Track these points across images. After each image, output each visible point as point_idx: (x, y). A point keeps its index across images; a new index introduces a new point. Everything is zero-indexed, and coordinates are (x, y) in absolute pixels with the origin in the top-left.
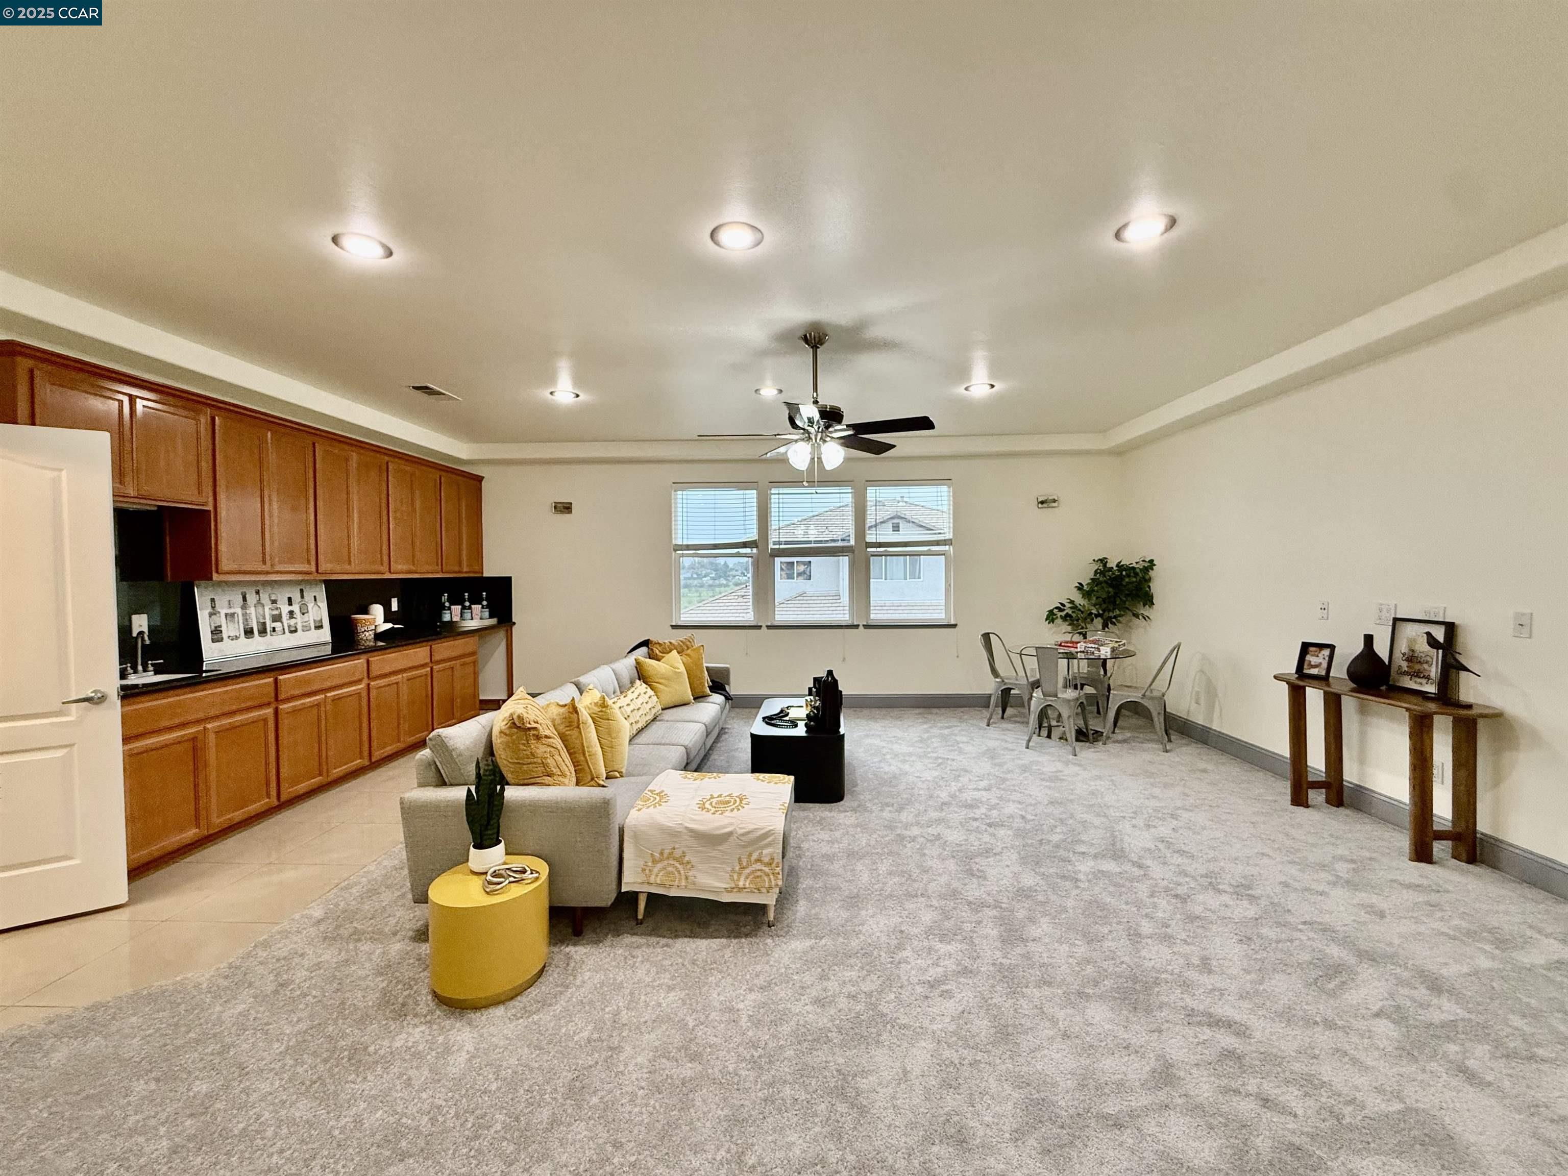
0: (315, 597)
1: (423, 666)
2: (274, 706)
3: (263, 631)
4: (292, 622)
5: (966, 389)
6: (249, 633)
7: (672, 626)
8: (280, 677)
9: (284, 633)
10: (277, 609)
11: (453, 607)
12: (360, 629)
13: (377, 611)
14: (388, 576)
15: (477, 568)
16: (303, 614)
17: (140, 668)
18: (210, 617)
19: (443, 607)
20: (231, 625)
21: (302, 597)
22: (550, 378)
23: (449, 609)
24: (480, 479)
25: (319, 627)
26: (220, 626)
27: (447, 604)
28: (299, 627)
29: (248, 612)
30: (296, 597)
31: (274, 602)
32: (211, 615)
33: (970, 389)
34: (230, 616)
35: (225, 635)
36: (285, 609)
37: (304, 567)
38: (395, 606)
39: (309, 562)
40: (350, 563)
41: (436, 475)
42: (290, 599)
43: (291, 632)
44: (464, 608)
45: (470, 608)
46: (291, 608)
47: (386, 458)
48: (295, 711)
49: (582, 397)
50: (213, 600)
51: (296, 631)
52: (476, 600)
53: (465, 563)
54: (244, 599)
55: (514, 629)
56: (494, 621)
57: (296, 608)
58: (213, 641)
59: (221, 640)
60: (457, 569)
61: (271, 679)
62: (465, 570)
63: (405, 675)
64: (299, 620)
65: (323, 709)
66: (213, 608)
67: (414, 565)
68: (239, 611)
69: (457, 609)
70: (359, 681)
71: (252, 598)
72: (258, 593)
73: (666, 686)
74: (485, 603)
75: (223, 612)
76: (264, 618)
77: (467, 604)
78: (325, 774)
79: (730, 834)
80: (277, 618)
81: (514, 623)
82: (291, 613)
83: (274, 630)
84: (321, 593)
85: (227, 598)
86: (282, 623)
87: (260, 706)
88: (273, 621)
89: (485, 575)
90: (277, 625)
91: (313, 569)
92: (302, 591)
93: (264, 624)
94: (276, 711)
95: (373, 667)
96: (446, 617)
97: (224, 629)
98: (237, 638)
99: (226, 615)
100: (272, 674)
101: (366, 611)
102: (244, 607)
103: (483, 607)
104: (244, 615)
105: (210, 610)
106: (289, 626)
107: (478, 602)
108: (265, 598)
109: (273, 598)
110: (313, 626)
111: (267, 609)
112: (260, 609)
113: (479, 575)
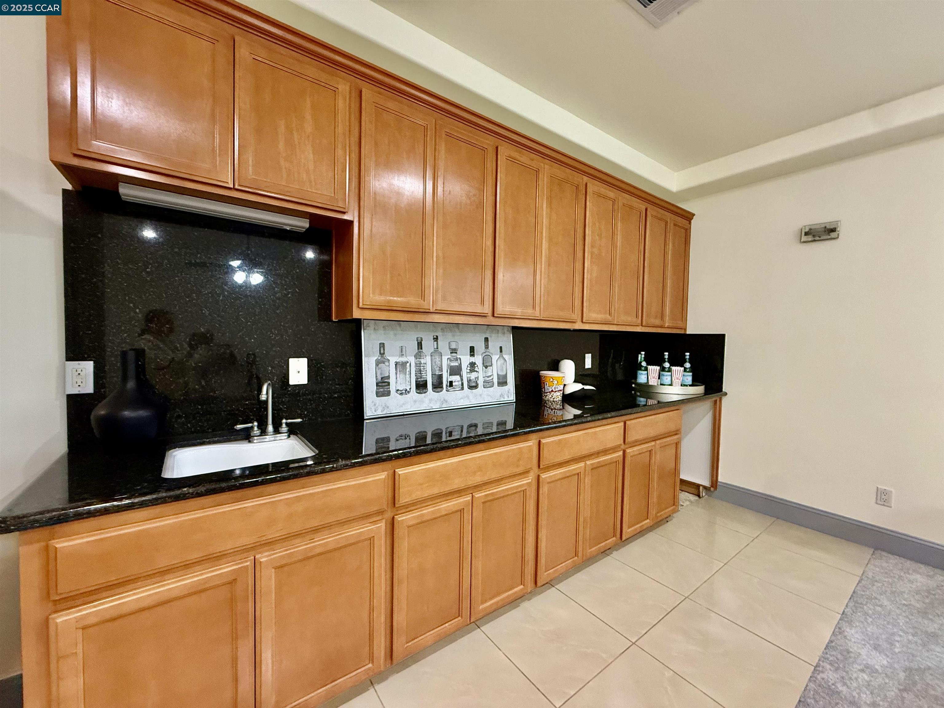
0: (501, 348)
1: (613, 450)
2: (389, 515)
3: (438, 386)
4: (473, 376)
6: (421, 386)
8: (400, 471)
9: (462, 389)
10: (456, 359)
11: (650, 367)
12: (548, 388)
13: (568, 368)
14: (578, 326)
15: (680, 324)
16: (486, 367)
17: (270, 428)
18: (377, 365)
19: (639, 367)
20: (401, 376)
21: (487, 347)
23: (646, 369)
24: (688, 217)
25: (503, 382)
26: (388, 377)
27: (644, 364)
28: (481, 382)
29: (423, 361)
30: (480, 347)
31: (454, 351)
32: (378, 363)
34: (401, 366)
35: (393, 388)
36: (466, 360)
37: (479, 309)
38: (588, 364)
39: (482, 302)
40: (534, 307)
41: (642, 206)
42: (472, 349)
43: (471, 387)
44: (663, 369)
45: (670, 370)
46: (472, 359)
47: (585, 179)
48: (423, 523)
50: (382, 345)
51: (476, 387)
52: (677, 361)
53: (667, 319)
54: (420, 345)
55: (725, 400)
56: (700, 389)
57: (478, 360)
58: (378, 394)
59: (388, 394)
60: (658, 322)
61: (382, 476)
62: (667, 325)
63: (588, 462)
64: (480, 375)
65: (467, 516)
66: (382, 354)
67: (610, 314)
68: (412, 360)
69: (654, 369)
70: (526, 473)
71: (428, 345)
72: (436, 339)
74: (688, 365)
75: (393, 360)
76: (441, 369)
77: (667, 365)
78: (466, 613)
80: (456, 371)
81: (726, 394)
82: (472, 365)
83: (451, 384)
84: (508, 344)
85: (399, 344)
86: (461, 377)
87: (366, 517)
88: (451, 374)
89: (688, 332)
90: (455, 379)
91: (492, 312)
92: (486, 340)
93: (440, 377)
94: (392, 524)
95: (545, 453)
96: (642, 378)
97: (392, 381)
98: (407, 392)
99: (396, 364)
100: (388, 465)
101: (555, 367)
102: (418, 356)
103: (685, 370)
104: (418, 365)
105: (377, 357)
106: (469, 381)
107: (681, 364)
108: (443, 345)
109: (453, 347)
110: (495, 381)
111: (445, 359)
112: (438, 359)
113: (682, 332)
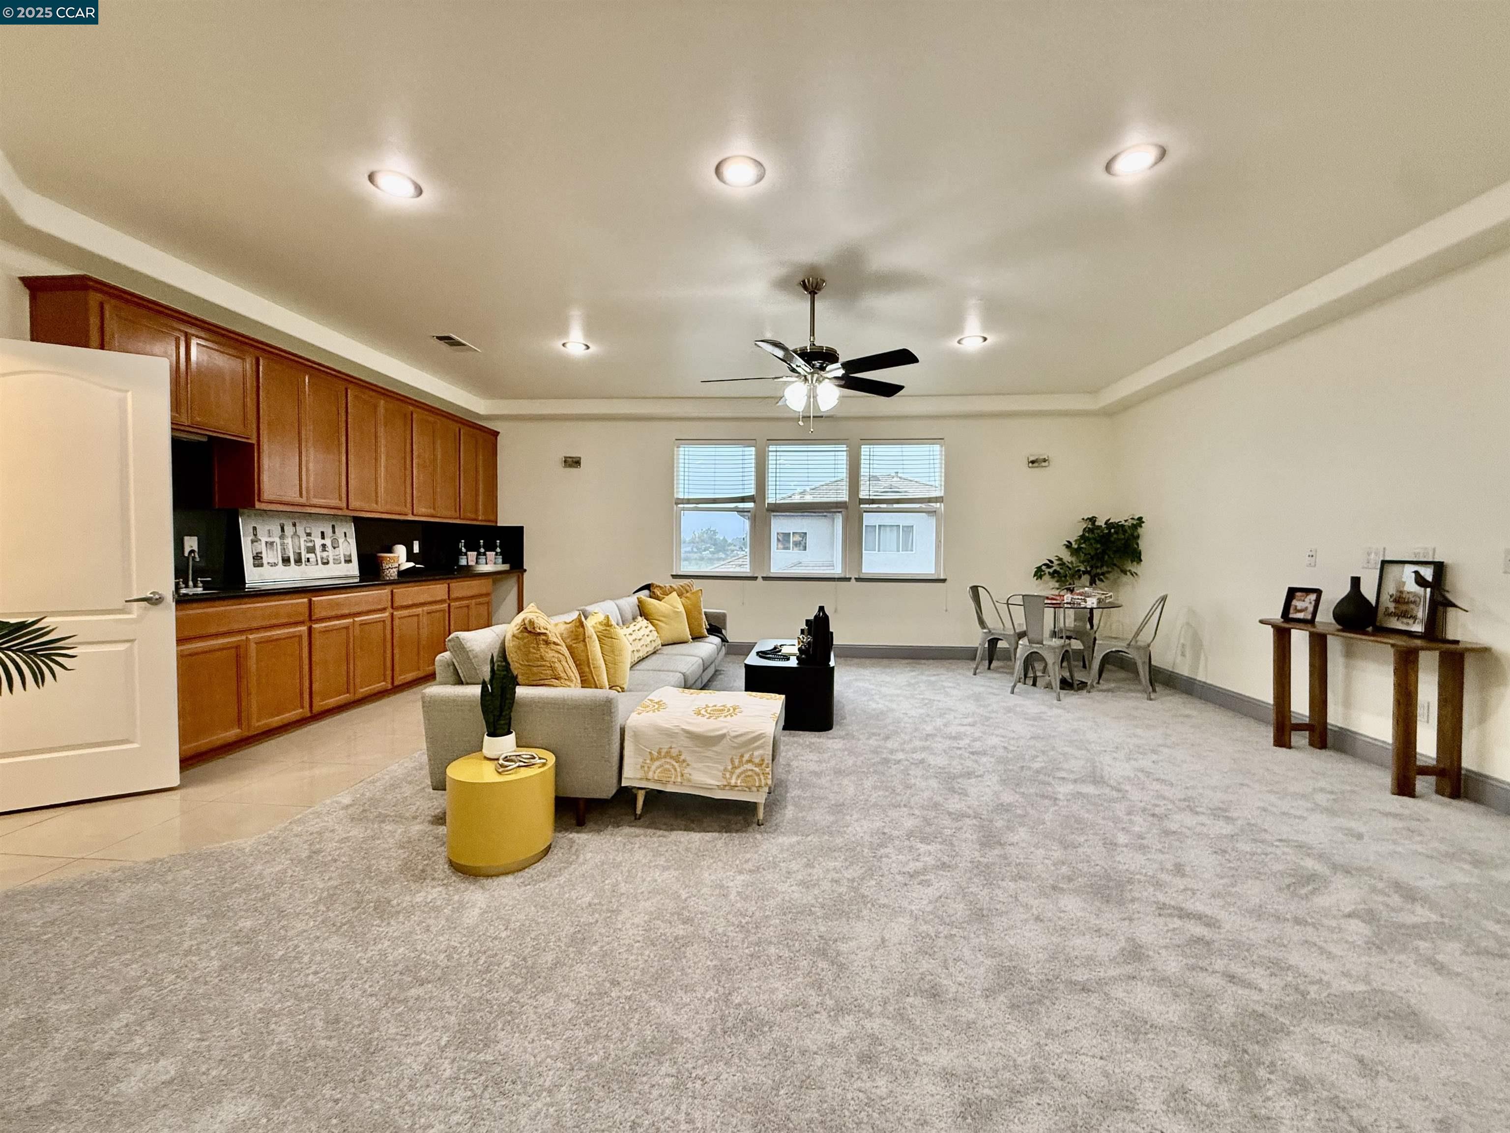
0: (345, 532)
1: (442, 601)
2: (309, 624)
3: (298, 561)
4: (325, 554)
5: (959, 342)
6: (286, 561)
7: (672, 576)
8: (314, 599)
9: (317, 564)
10: (311, 541)
11: (469, 553)
12: (385, 566)
13: (401, 551)
14: (410, 518)
15: (492, 518)
16: (334, 548)
17: (191, 583)
19: (460, 553)
20: (270, 553)
21: (334, 532)
22: (562, 329)
23: (466, 554)
24: (496, 434)
25: (348, 561)
26: (261, 553)
27: (464, 550)
28: (331, 561)
29: (285, 541)
30: (328, 531)
31: (309, 535)
32: (253, 542)
33: (963, 342)
34: (270, 544)
35: (265, 561)
36: (319, 542)
37: (334, 502)
38: (416, 549)
39: (340, 500)
40: (377, 503)
41: (455, 427)
42: (323, 533)
43: (324, 563)
44: (479, 554)
45: (484, 554)
46: (323, 542)
47: (411, 408)
48: (326, 631)
49: (593, 349)
50: (255, 528)
51: (327, 563)
52: (490, 547)
53: (480, 513)
54: (283, 530)
55: (526, 575)
56: (506, 567)
57: (328, 542)
58: (255, 565)
60: (473, 516)
61: (306, 600)
62: (480, 518)
63: (425, 608)
64: (330, 554)
65: (351, 631)
66: (255, 535)
67: (434, 509)
68: (277, 540)
69: (472, 555)
70: (383, 610)
71: (289, 530)
73: (666, 623)
74: (498, 550)
75: (264, 539)
76: (300, 548)
77: (482, 550)
78: (352, 690)
79: (723, 736)
80: (311, 550)
81: (525, 570)
82: (324, 546)
83: (308, 560)
84: (351, 530)
85: (267, 528)
86: (316, 554)
87: (296, 624)
88: (308, 552)
89: (499, 525)
90: (311, 556)
91: (345, 505)
93: (300, 554)
94: (310, 629)
95: (396, 598)
96: (463, 562)
97: (264, 555)
98: (275, 565)
99: (266, 543)
100: (309, 595)
101: (390, 551)
102: (282, 537)
103: (496, 554)
104: (282, 544)
105: (252, 537)
106: (322, 558)
107: (493, 549)
108: (300, 530)
109: (308, 531)
110: (343, 560)
111: (302, 540)
112: (296, 540)
113: (493, 524)
